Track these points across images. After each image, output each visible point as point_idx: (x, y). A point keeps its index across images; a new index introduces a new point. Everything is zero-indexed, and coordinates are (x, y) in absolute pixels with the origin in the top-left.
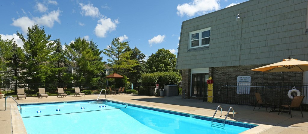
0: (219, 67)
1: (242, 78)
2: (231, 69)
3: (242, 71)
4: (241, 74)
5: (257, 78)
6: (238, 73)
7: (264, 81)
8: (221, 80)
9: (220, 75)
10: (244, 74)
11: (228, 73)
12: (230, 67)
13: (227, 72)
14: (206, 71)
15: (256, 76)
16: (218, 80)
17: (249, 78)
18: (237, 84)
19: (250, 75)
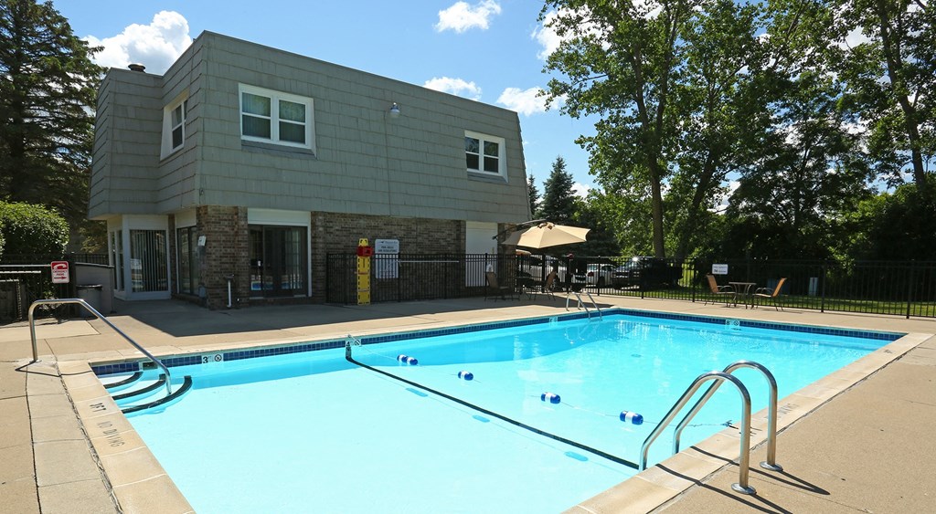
0: (334, 214)
1: (384, 244)
2: (362, 221)
3: (384, 227)
4: (381, 235)
5: (408, 244)
6: (376, 232)
7: (419, 250)
8: (339, 246)
9: (337, 233)
10: (387, 235)
11: (355, 231)
12: (360, 216)
13: (353, 228)
14: (301, 219)
15: (406, 240)
16: (332, 246)
17: (395, 244)
18: (377, 256)
19: (397, 238)
